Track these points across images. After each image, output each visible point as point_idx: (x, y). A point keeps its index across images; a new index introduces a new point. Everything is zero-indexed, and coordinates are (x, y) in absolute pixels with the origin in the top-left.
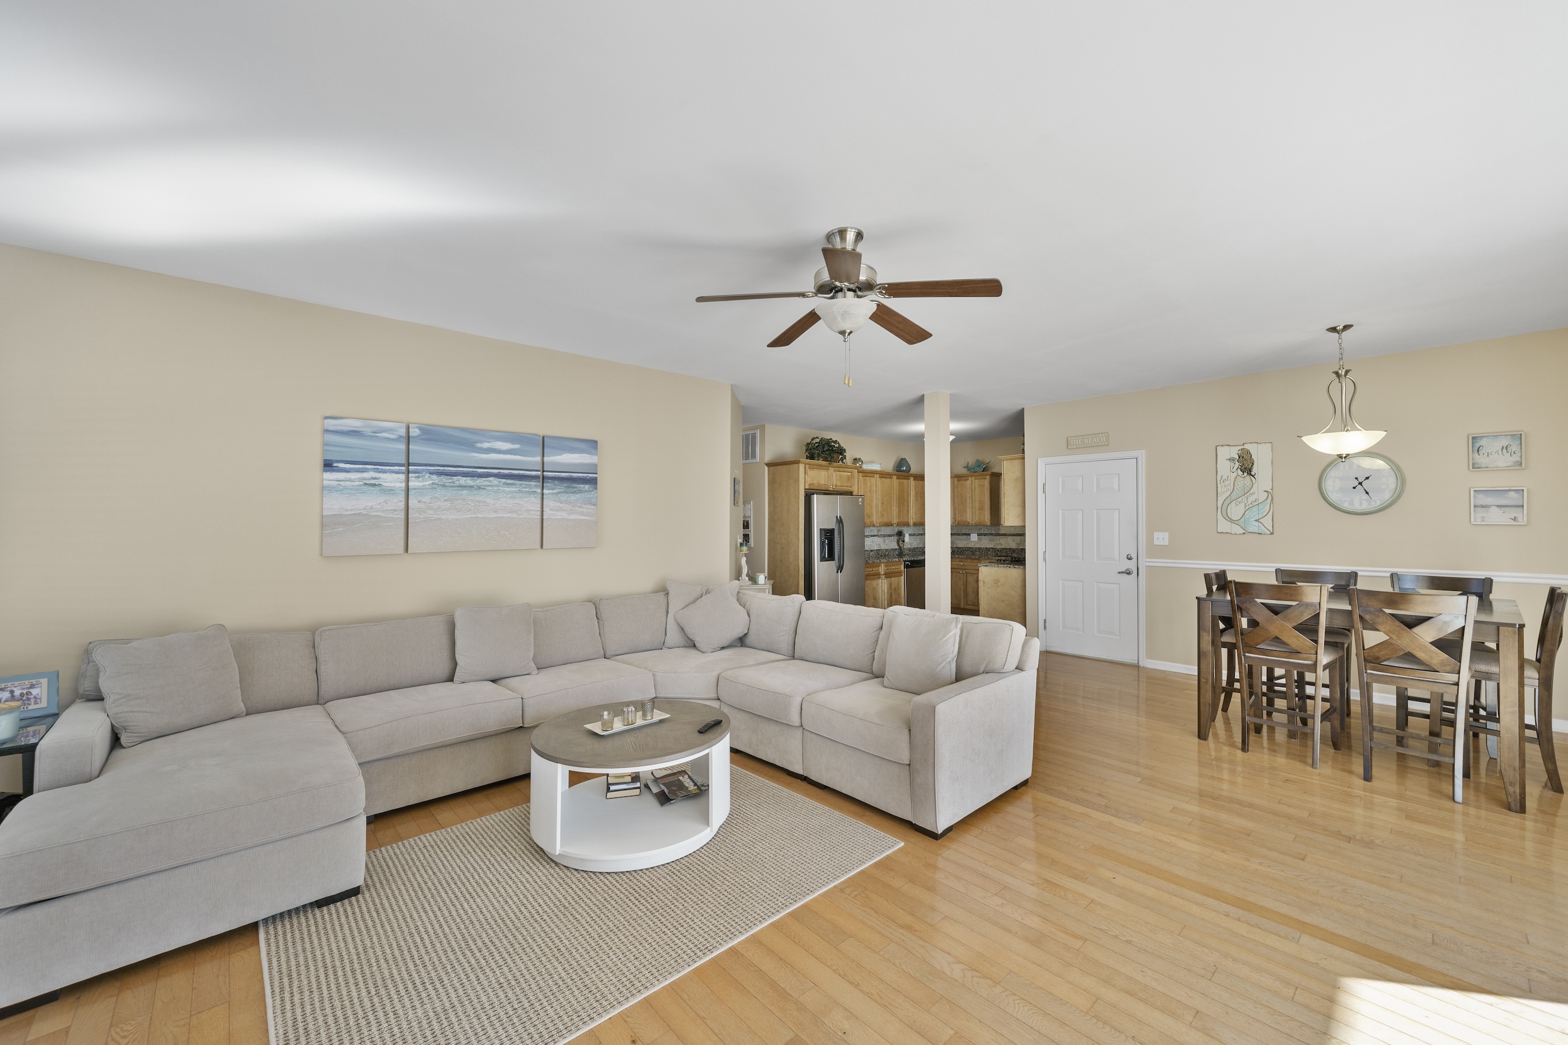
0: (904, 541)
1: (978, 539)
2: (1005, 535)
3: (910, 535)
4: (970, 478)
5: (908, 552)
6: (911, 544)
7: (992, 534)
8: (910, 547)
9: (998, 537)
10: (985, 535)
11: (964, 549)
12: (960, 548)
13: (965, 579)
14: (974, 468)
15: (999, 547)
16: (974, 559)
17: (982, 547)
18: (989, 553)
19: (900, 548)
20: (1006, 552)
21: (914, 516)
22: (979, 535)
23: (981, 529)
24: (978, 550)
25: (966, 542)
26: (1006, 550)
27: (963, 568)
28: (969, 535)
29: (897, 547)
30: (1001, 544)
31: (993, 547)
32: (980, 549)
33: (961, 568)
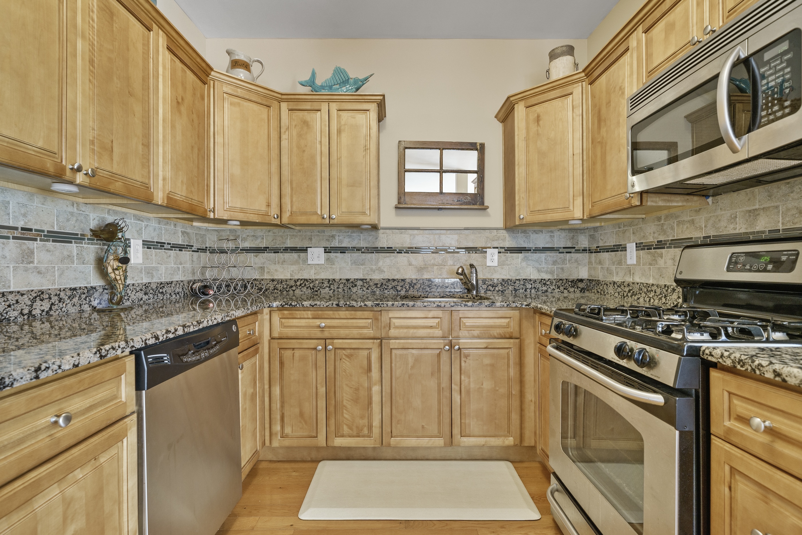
0: (125, 260)
1: (328, 260)
2: (390, 250)
3: (148, 245)
4: (324, 107)
5: (140, 295)
6: (149, 272)
7: (358, 249)
8: (145, 281)
9: (374, 256)
10: (343, 250)
11: (292, 283)
12: (281, 281)
13: (330, 369)
14: (331, 87)
15: (377, 277)
16: (361, 309)
17: (337, 277)
18: (354, 290)
19: (111, 285)
20: (394, 288)
22: (327, 251)
23: (333, 237)
24: (326, 284)
25: (294, 268)
26: (396, 283)
27: (326, 334)
28: (304, 250)
29: (96, 281)
30: (381, 271)
31: (362, 277)
32: (331, 282)
33: (319, 335)
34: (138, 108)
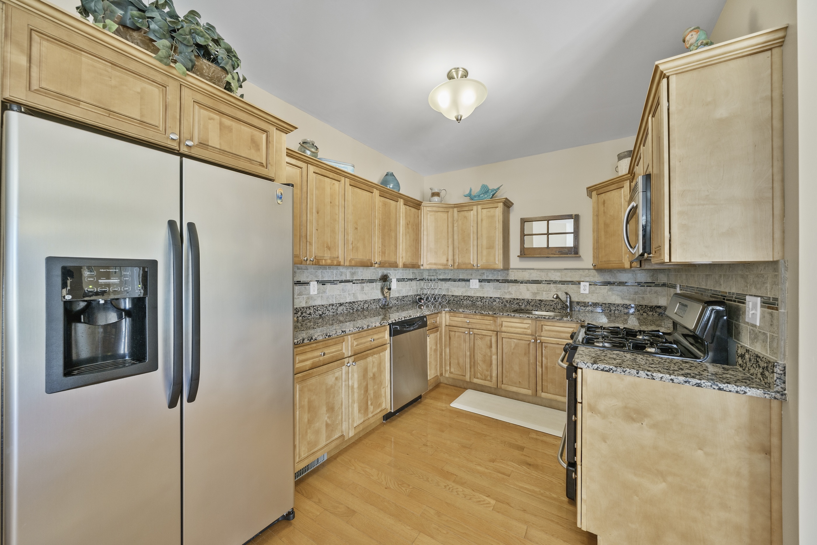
0: (389, 289)
1: (480, 286)
2: (516, 281)
3: (398, 280)
4: (475, 208)
5: (395, 301)
6: (399, 292)
7: (498, 281)
8: (397, 295)
9: (506, 284)
10: (489, 281)
11: (462, 298)
12: (457, 297)
13: (472, 344)
14: (479, 196)
15: (508, 297)
17: (485, 296)
18: (495, 303)
19: (385, 297)
20: (518, 303)
21: (404, 255)
22: (480, 281)
23: (483, 273)
24: (479, 299)
25: (464, 289)
26: (518, 301)
27: (470, 326)
28: (468, 280)
29: (380, 296)
30: (510, 293)
31: (499, 297)
32: (482, 298)
33: (467, 326)
34: (393, 234)
